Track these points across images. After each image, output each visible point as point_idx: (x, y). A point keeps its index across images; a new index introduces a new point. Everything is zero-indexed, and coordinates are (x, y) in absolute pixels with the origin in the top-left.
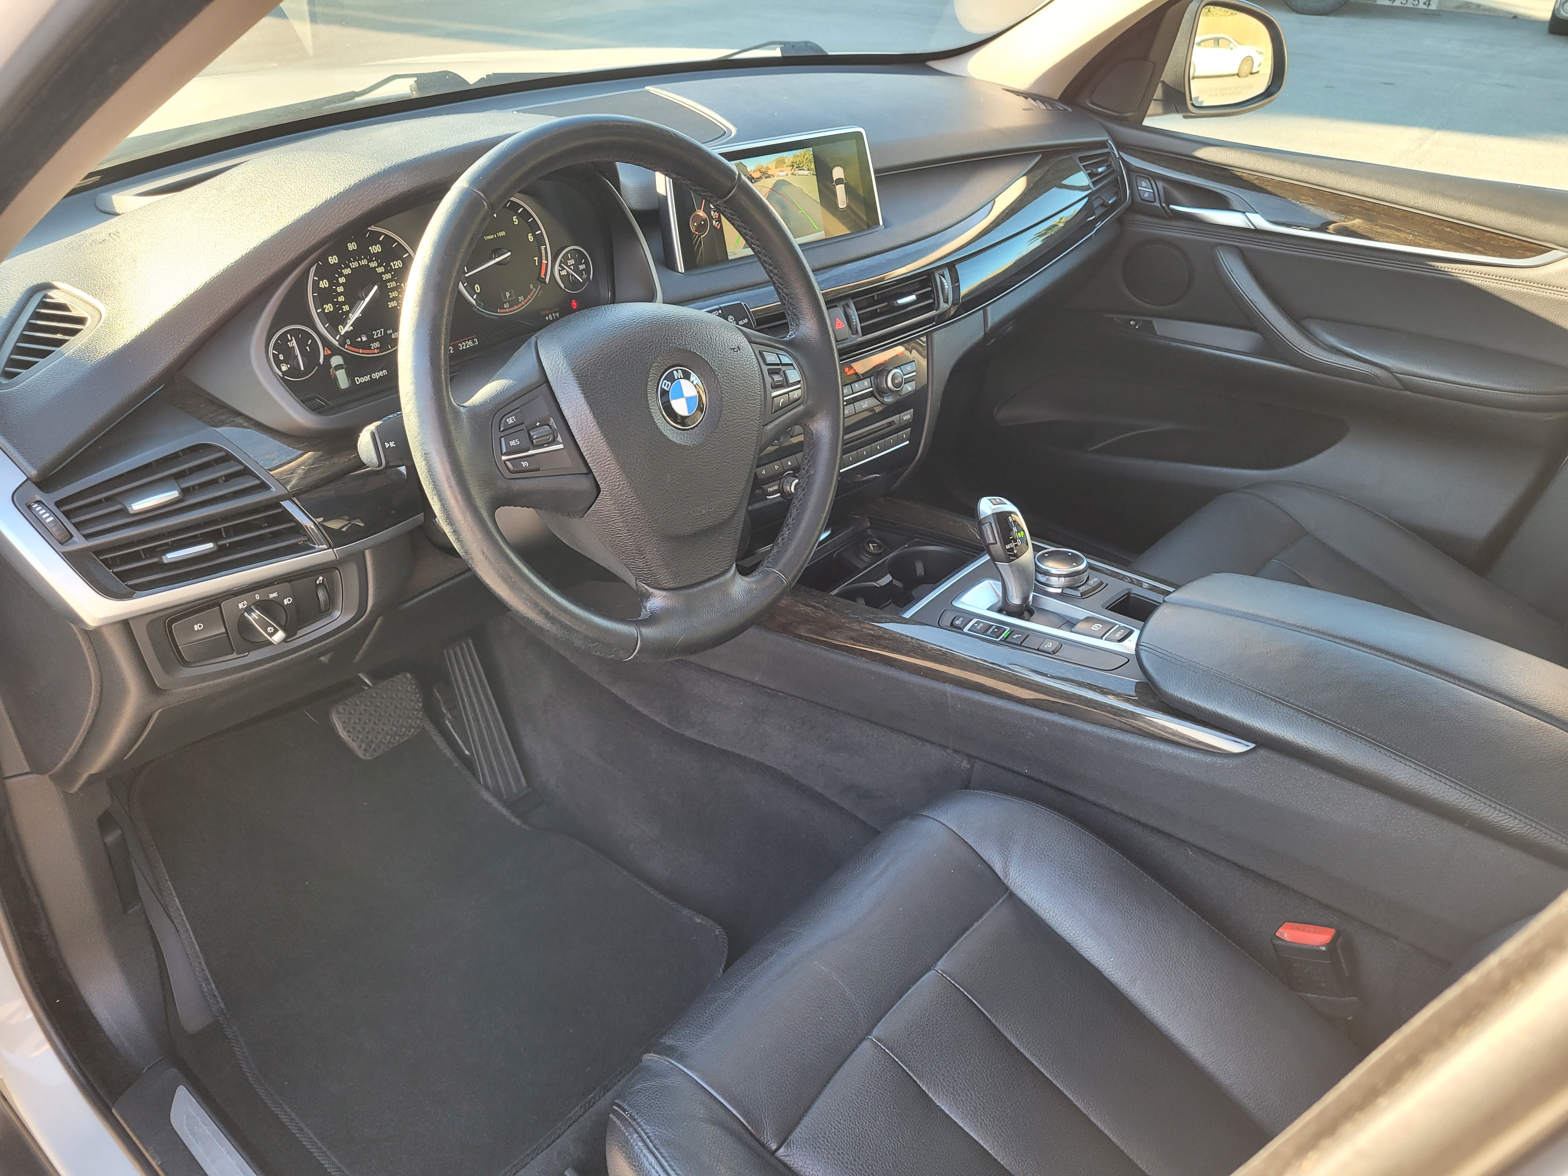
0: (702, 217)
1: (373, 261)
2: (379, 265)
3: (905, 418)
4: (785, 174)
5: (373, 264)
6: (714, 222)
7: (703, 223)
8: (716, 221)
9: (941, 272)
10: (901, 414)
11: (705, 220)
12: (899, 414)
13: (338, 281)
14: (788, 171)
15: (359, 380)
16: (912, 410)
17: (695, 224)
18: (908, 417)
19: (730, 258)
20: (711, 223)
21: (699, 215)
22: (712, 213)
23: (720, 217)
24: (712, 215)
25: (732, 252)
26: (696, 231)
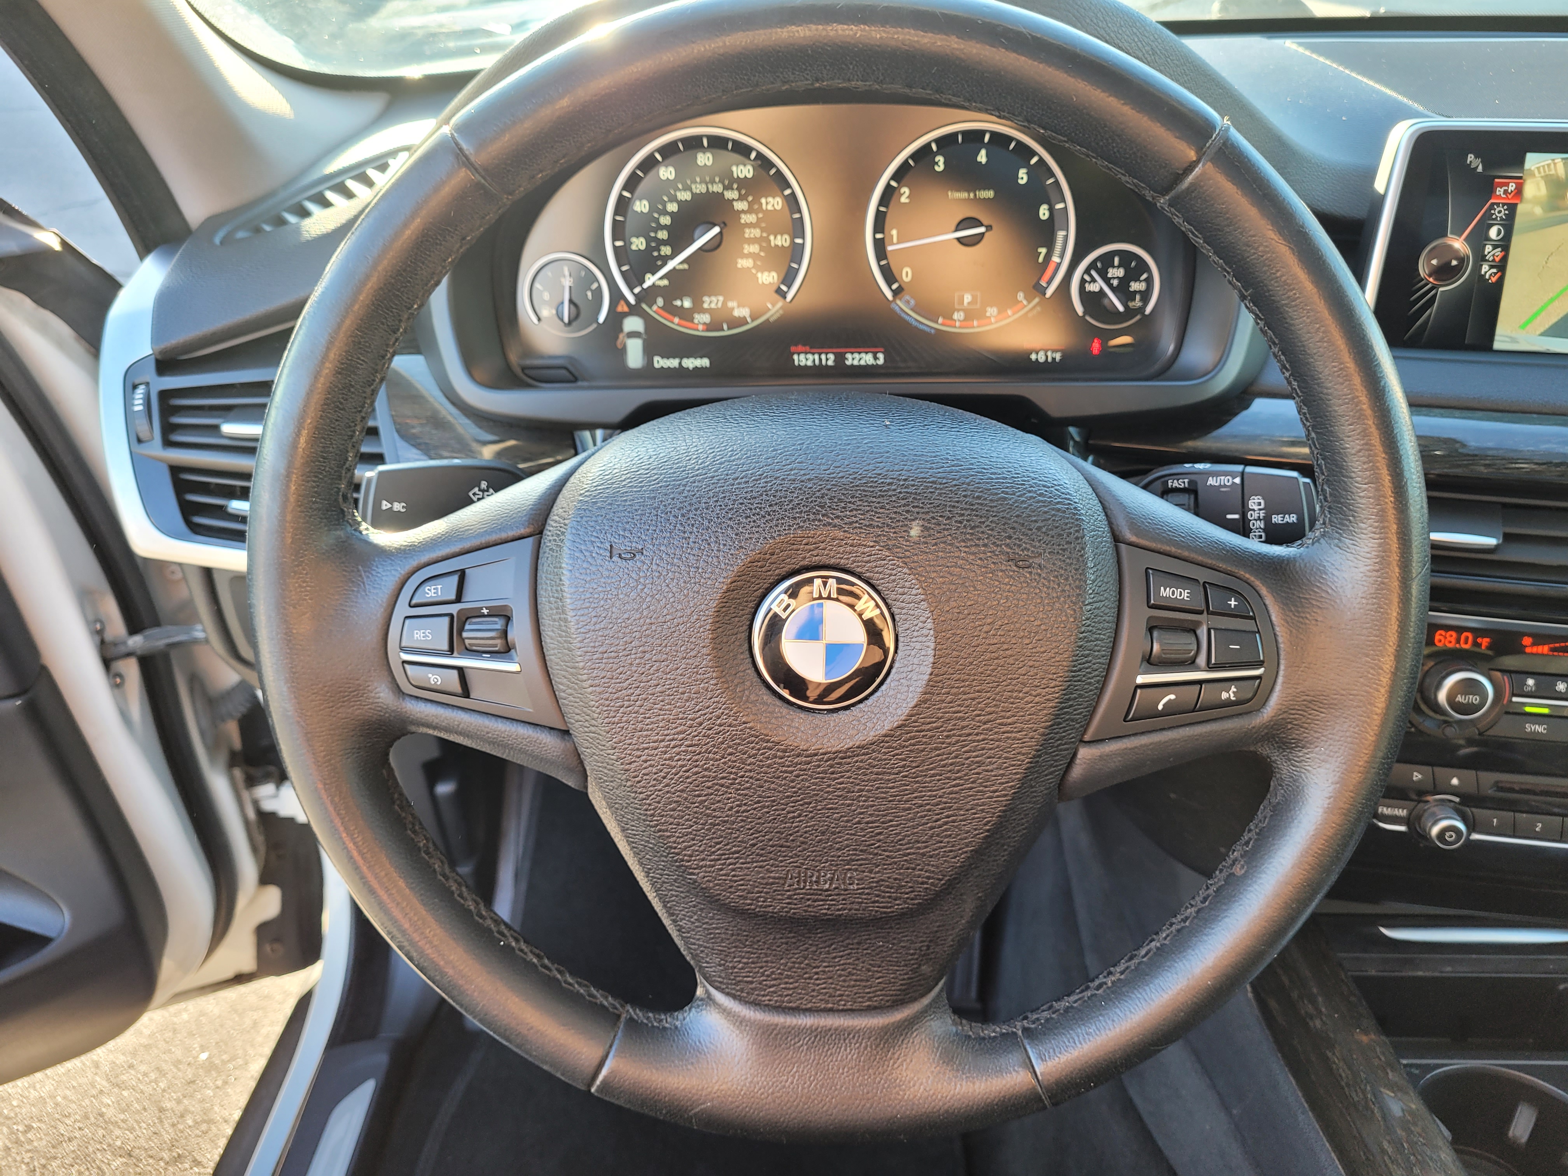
0: (1457, 251)
1: (732, 189)
2: (741, 198)
5: (729, 195)
6: (1485, 268)
7: (1454, 263)
8: (1491, 267)
11: (1462, 260)
13: (665, 207)
15: (660, 362)
17: (1434, 262)
19: (1497, 345)
20: (1477, 267)
21: (1450, 246)
22: (1488, 248)
23: (1505, 259)
24: (1486, 253)
25: (1507, 337)
26: (1430, 276)
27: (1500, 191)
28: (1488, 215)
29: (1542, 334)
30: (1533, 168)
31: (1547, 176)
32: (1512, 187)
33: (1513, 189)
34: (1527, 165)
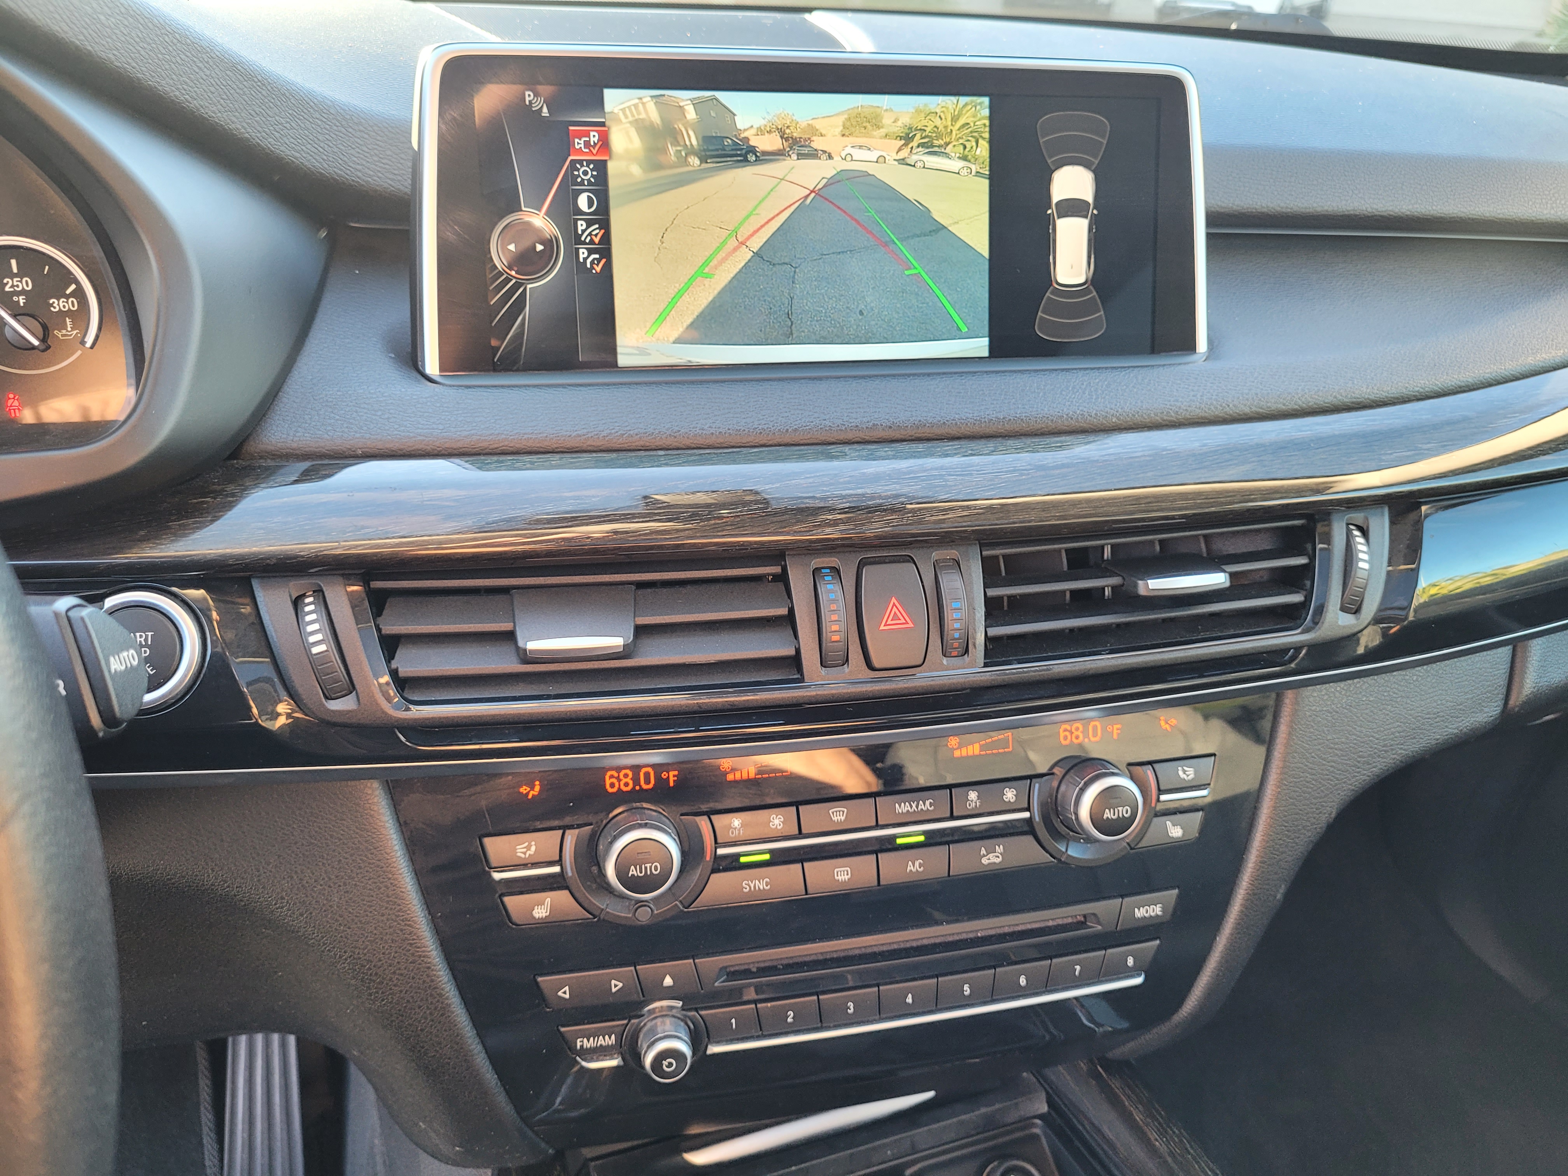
0: (538, 231)
3: (1140, 913)
4: (873, 156)
6: (583, 253)
7: (539, 248)
8: (591, 252)
9: (1358, 517)
10: (1126, 900)
11: (550, 244)
12: (1122, 896)
14: (891, 149)
16: (1176, 891)
17: (512, 247)
18: (1156, 910)
19: (623, 360)
20: (572, 253)
21: (528, 224)
22: (581, 225)
23: (606, 239)
24: (580, 232)
25: (633, 347)
26: (510, 268)
27: (579, 143)
28: (571, 179)
29: (678, 341)
30: (616, 111)
31: (636, 120)
32: (594, 138)
33: (596, 140)
34: (608, 107)
